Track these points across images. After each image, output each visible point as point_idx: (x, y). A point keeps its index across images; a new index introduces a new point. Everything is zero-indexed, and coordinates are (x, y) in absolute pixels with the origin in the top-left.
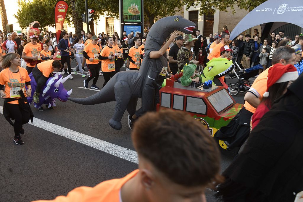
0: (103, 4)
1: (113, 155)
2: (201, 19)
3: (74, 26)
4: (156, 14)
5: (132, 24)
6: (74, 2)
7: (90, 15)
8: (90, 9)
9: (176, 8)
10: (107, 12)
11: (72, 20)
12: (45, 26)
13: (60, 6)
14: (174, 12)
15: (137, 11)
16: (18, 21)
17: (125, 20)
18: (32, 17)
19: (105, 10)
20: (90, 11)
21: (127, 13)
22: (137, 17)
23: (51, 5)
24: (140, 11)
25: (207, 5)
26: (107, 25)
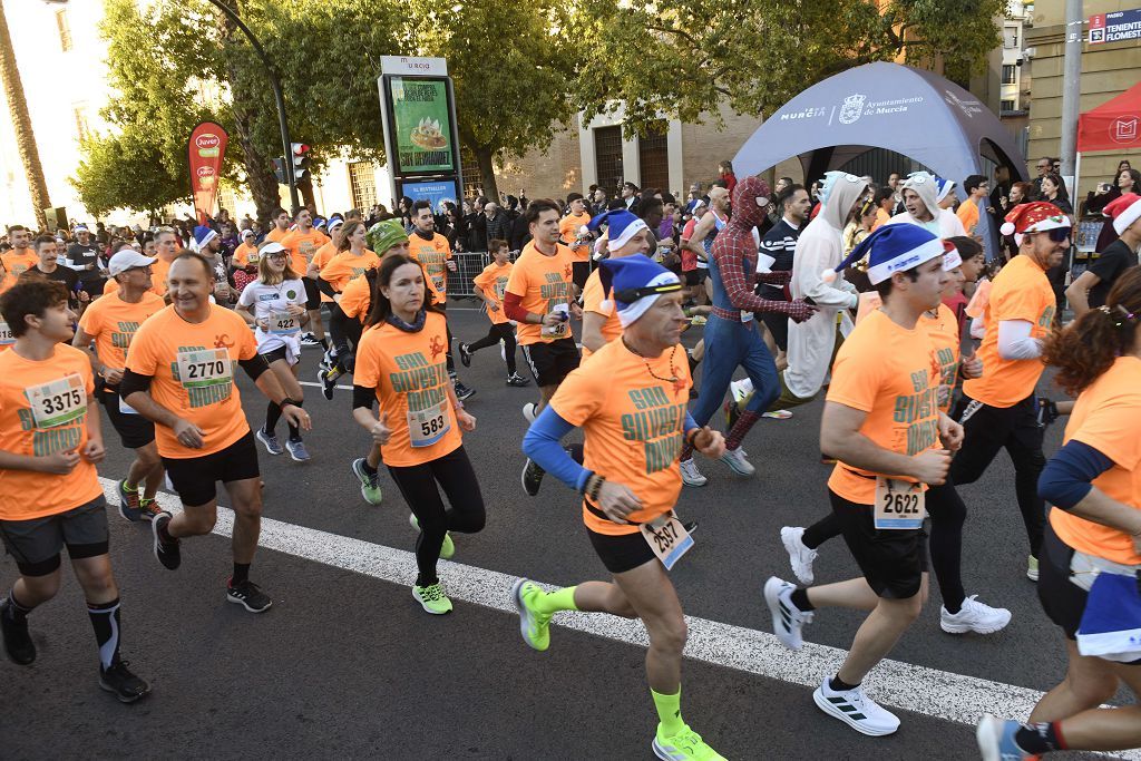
0: (336, 125)
1: (389, 582)
2: (630, 150)
3: (251, 195)
4: (497, 142)
5: (428, 177)
6: (245, 124)
7: (298, 161)
8: (297, 142)
9: (555, 123)
10: (350, 148)
11: (247, 180)
12: (163, 203)
13: (204, 139)
14: (549, 134)
15: (438, 139)
16: (81, 196)
17: (404, 169)
18: (124, 181)
19: (342, 143)
20: (297, 148)
21: (412, 147)
22: (440, 158)
23: (178, 140)
24: (447, 138)
25: (642, 109)
26: (354, 185)
